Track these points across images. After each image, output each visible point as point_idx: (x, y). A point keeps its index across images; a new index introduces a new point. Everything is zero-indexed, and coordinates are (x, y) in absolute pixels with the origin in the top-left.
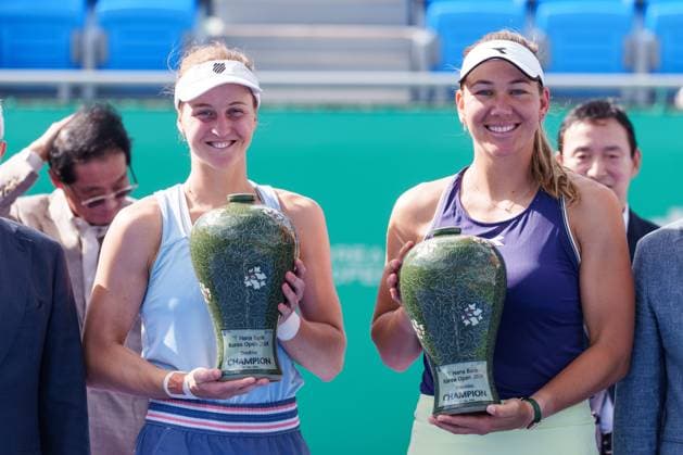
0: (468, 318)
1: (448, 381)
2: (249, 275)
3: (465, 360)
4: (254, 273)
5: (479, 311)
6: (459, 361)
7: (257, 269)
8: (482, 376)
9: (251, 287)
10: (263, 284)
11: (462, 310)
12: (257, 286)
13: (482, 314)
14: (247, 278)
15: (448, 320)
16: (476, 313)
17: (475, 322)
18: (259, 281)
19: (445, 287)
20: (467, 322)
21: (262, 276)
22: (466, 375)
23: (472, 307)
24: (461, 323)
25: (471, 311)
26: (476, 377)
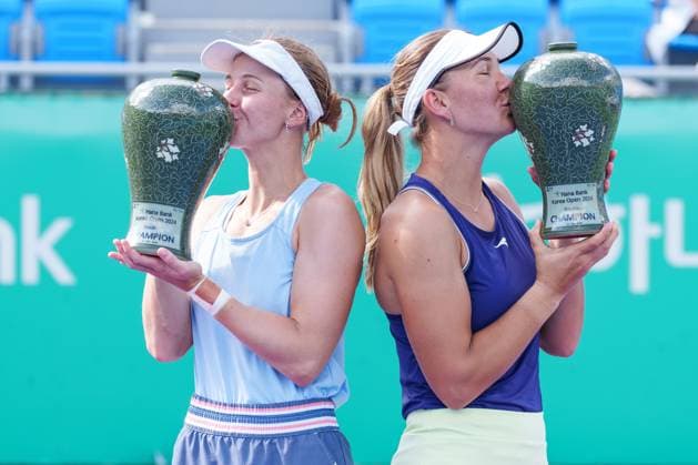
0: (579, 139)
1: (557, 202)
2: (161, 146)
3: (575, 181)
4: (166, 144)
5: (591, 132)
6: (568, 183)
7: (171, 141)
8: (592, 198)
9: (163, 159)
10: (175, 157)
11: (574, 131)
12: (168, 159)
13: (594, 135)
14: (159, 149)
15: (558, 140)
16: (587, 134)
17: (586, 142)
18: (172, 154)
19: (557, 107)
20: (577, 144)
21: (175, 149)
22: (575, 196)
23: (584, 128)
24: (572, 144)
25: (582, 132)
26: (585, 199)
